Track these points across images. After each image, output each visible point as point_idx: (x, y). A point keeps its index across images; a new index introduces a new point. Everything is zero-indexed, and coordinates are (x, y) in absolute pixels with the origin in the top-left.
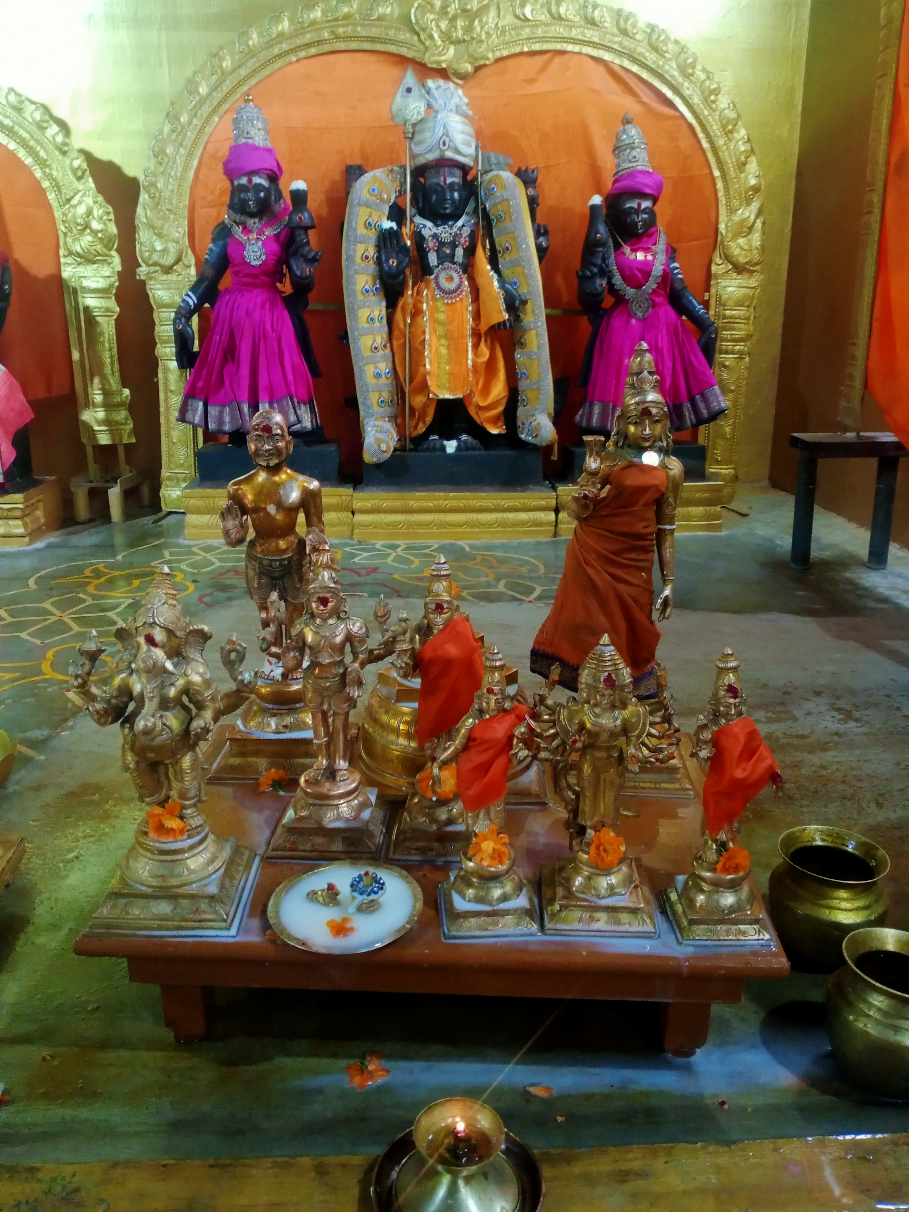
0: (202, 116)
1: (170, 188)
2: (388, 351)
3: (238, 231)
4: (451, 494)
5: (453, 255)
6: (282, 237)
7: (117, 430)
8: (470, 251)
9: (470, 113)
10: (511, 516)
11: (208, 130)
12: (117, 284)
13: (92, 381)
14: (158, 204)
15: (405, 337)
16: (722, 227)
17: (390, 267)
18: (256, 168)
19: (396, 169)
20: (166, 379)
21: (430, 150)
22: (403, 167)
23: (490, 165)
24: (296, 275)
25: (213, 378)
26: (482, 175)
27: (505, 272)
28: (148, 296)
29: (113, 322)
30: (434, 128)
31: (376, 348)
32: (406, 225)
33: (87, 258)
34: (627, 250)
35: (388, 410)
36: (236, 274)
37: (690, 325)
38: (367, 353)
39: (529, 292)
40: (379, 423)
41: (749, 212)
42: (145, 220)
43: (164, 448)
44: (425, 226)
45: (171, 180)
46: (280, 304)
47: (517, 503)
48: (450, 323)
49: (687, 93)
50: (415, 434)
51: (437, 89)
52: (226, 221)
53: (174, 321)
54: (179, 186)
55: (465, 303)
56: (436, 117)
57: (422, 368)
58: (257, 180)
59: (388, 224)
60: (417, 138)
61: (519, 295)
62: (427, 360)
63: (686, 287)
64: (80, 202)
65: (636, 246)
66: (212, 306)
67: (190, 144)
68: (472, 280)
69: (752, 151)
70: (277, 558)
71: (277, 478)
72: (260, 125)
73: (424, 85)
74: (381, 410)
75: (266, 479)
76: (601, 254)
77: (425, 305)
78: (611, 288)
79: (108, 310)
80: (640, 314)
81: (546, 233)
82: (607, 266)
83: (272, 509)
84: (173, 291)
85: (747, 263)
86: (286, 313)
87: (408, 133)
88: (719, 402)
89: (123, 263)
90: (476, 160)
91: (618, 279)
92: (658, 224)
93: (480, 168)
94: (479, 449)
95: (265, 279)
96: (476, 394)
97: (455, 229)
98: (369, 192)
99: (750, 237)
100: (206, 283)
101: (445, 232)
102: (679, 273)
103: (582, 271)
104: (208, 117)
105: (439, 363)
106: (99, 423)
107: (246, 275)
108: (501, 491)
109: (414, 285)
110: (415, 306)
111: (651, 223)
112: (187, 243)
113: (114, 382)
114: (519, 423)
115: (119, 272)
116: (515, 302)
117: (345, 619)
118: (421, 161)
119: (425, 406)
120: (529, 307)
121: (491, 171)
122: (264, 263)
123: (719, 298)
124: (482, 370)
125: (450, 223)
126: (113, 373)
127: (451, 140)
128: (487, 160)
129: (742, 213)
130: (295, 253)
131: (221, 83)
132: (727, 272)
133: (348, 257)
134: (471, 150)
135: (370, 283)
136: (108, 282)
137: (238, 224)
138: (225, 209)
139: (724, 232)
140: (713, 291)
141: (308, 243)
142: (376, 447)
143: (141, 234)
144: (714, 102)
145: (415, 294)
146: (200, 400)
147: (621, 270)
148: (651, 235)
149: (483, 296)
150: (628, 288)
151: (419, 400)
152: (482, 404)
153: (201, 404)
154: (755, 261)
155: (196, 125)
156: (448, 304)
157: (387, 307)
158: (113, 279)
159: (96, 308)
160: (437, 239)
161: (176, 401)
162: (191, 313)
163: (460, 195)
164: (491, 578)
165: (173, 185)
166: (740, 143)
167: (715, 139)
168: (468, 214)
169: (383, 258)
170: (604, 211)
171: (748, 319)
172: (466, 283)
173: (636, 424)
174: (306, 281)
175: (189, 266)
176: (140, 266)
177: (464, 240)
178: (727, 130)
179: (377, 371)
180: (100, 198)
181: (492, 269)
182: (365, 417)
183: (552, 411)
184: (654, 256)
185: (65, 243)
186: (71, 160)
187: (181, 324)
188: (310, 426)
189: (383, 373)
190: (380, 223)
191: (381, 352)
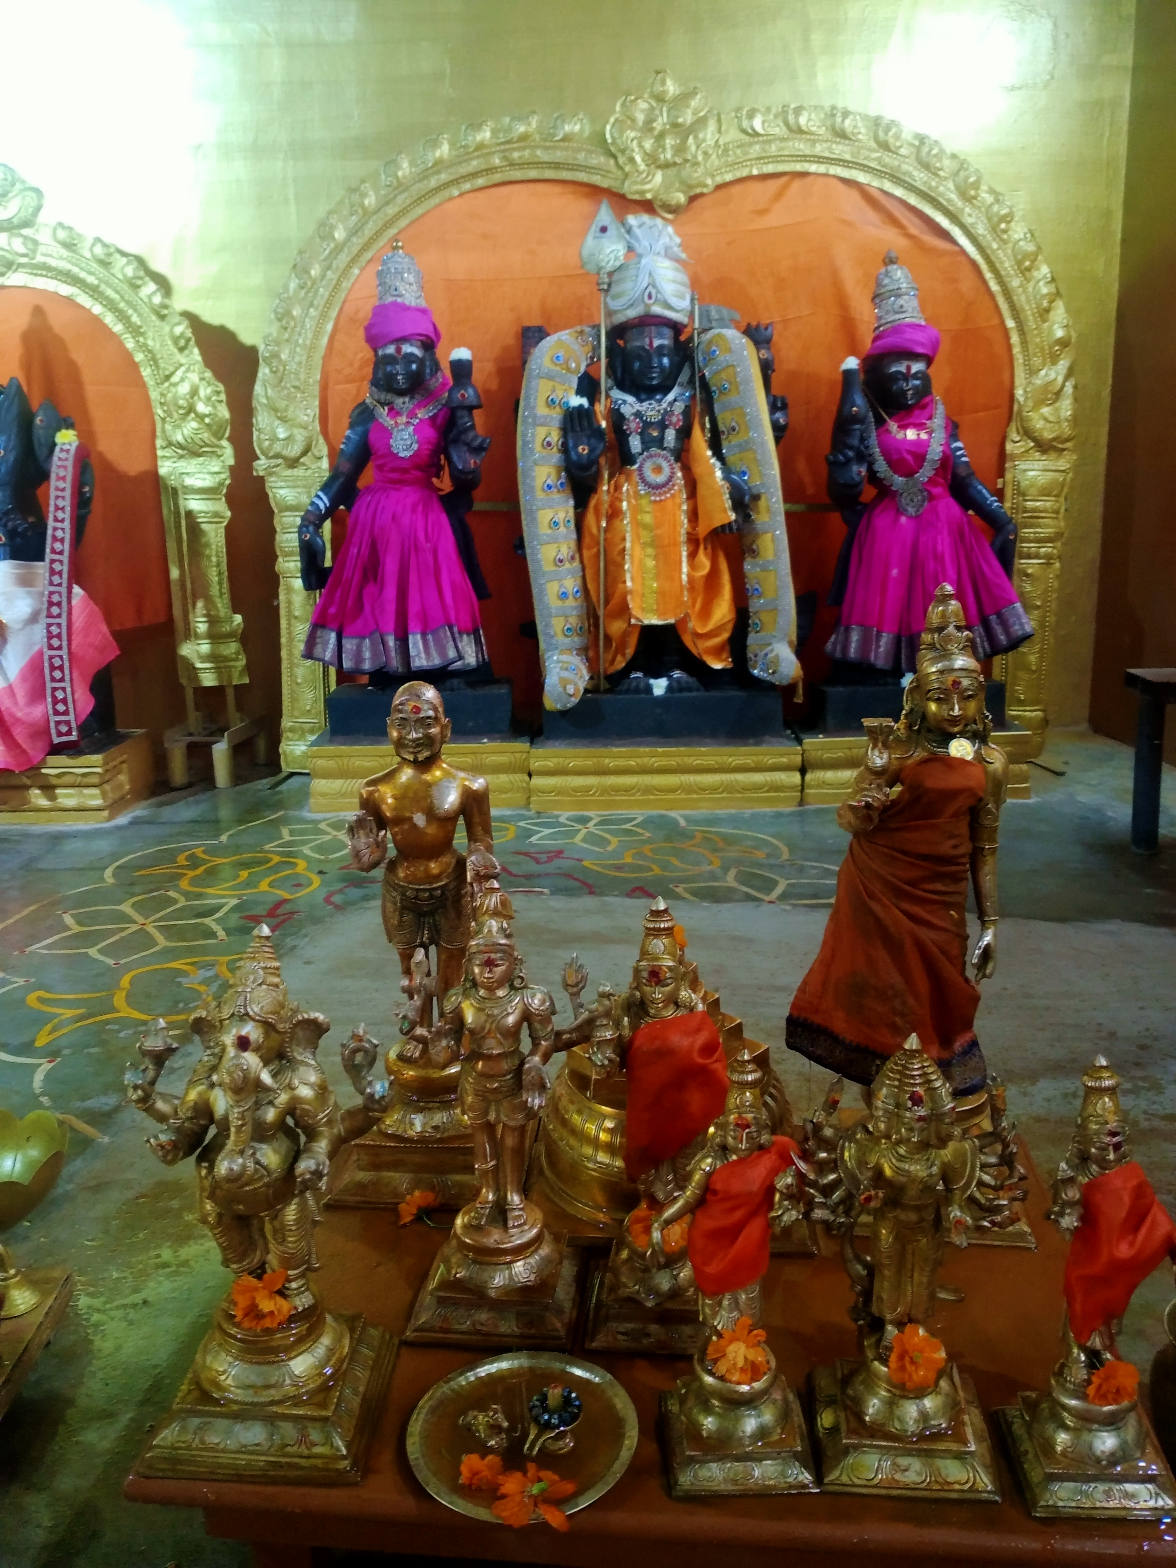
0: (338, 268)
1: (297, 359)
2: (576, 564)
3: (382, 413)
4: (660, 750)
5: (661, 439)
6: (439, 421)
7: (225, 667)
8: (685, 433)
9: (684, 256)
10: (741, 777)
11: (346, 285)
12: (228, 482)
13: (194, 606)
14: (281, 381)
15: (598, 544)
16: (1019, 393)
17: (579, 455)
18: (407, 333)
19: (587, 330)
20: (289, 603)
21: (632, 305)
22: (597, 327)
23: (710, 321)
24: (456, 467)
25: (350, 603)
26: (699, 334)
27: (731, 459)
28: (267, 495)
29: (223, 530)
30: (637, 276)
31: (561, 561)
32: (599, 401)
33: (191, 450)
34: (893, 426)
35: (577, 641)
36: (380, 468)
37: (978, 521)
38: (548, 567)
39: (763, 484)
40: (565, 657)
41: (1056, 373)
42: (265, 401)
43: (285, 691)
44: (625, 402)
45: (298, 349)
46: (436, 505)
47: (749, 761)
48: (658, 526)
49: (968, 220)
50: (612, 670)
51: (640, 226)
52: (368, 401)
53: (300, 528)
54: (309, 357)
55: (678, 500)
56: (639, 263)
57: (621, 586)
58: (407, 349)
59: (578, 401)
60: (615, 290)
61: (749, 488)
62: (628, 576)
63: (973, 474)
64: (182, 380)
65: (906, 422)
66: (349, 508)
67: (322, 303)
68: (687, 469)
69: (1058, 294)
70: (427, 887)
71: (428, 777)
72: (411, 278)
73: (623, 223)
74: (567, 640)
75: (414, 777)
76: (858, 433)
77: (625, 505)
78: (873, 476)
79: (216, 514)
80: (911, 511)
81: (784, 407)
82: (867, 447)
83: (420, 819)
84: (299, 490)
85: (1054, 439)
86: (444, 518)
87: (603, 283)
88: (1022, 625)
89: (237, 455)
90: (691, 316)
91: (881, 466)
92: (934, 391)
93: (697, 325)
94: (698, 690)
95: (416, 473)
96: (693, 618)
97: (664, 405)
98: (552, 360)
99: (1057, 405)
100: (341, 480)
101: (651, 409)
102: (963, 456)
103: (835, 456)
104: (345, 270)
105: (643, 578)
106: (204, 659)
107: (393, 470)
108: (726, 744)
109: (611, 477)
110: (612, 505)
111: (925, 390)
112: (318, 429)
113: (222, 606)
114: (750, 655)
115: (231, 467)
116: (742, 497)
117: (521, 989)
118: (619, 319)
119: (625, 634)
120: (762, 503)
121: (711, 329)
122: (416, 455)
123: (1017, 485)
124: (700, 586)
125: (658, 397)
126: (221, 594)
127: (658, 292)
128: (705, 315)
129: (1046, 375)
130: (456, 441)
131: (363, 225)
132: (1027, 451)
133: (525, 443)
134: (685, 304)
135: (553, 476)
136: (217, 480)
137: (383, 404)
138: (366, 385)
139: (1021, 399)
140: (1008, 476)
141: (473, 427)
142: (561, 689)
143: (259, 418)
144: (1005, 231)
145: (612, 490)
146: (332, 630)
147: (885, 453)
148: (924, 407)
149: (701, 490)
150: (896, 476)
151: (617, 627)
152: (700, 631)
153: (333, 636)
154: (1065, 436)
155: (331, 280)
156: (655, 502)
157: (576, 507)
158: (223, 476)
159: (201, 512)
160: (641, 418)
161: (301, 630)
162: (322, 519)
163: (671, 361)
164: (715, 867)
165: (301, 356)
166: (1041, 283)
167: (1007, 279)
168: (681, 385)
169: (571, 444)
170: (862, 376)
171: (1057, 512)
172: (679, 474)
173: (938, 700)
174: (470, 477)
175: (320, 458)
176: (258, 458)
177: (677, 418)
178: (1023, 268)
179: (563, 590)
180: (208, 374)
181: (714, 455)
182: (547, 650)
183: (794, 638)
184: (930, 434)
185: (164, 431)
186: (172, 326)
187: (309, 533)
188: (474, 662)
189: (570, 593)
190: (566, 399)
191: (567, 566)
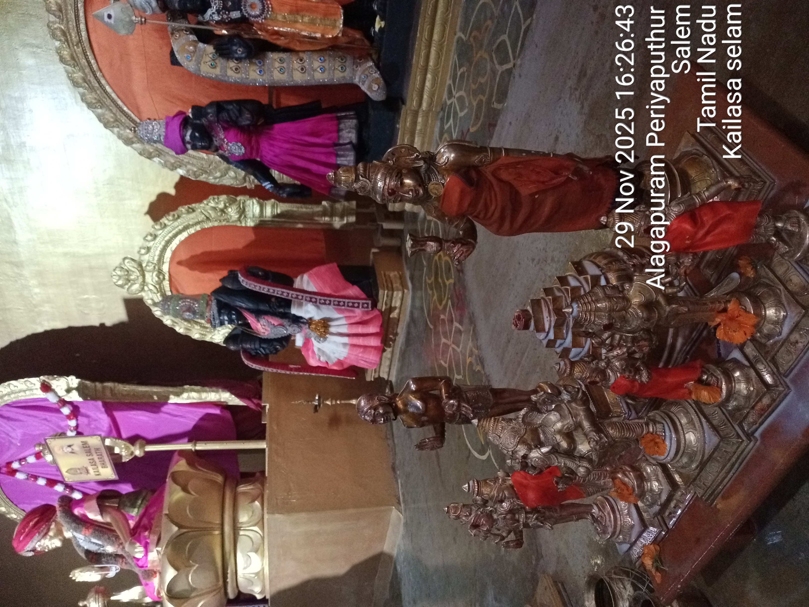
2: (305, 56)
7: (347, 211)
12: (257, 199)
13: (317, 220)
14: (206, 171)
17: (242, 53)
18: (180, 139)
21: (150, 5)
29: (281, 204)
31: (302, 69)
33: (242, 212)
35: (349, 63)
38: (305, 77)
42: (218, 180)
44: (211, 16)
57: (319, 39)
58: (188, 138)
62: (313, 35)
64: (208, 212)
74: (348, 70)
79: (273, 206)
87: (141, 21)
89: (244, 194)
95: (253, 140)
100: (256, 173)
105: (315, 25)
106: (342, 220)
107: (252, 152)
113: (317, 209)
115: (250, 197)
118: (158, 9)
119: (347, 36)
122: (243, 145)
126: (311, 208)
135: (255, 67)
136: (256, 203)
143: (226, 183)
145: (263, 33)
151: (343, 40)
157: (272, 52)
159: (272, 212)
160: (221, 10)
169: (236, 56)
179: (319, 68)
180: (205, 202)
185: (233, 222)
186: (183, 213)
187: (283, 194)
188: (355, 121)
189: (321, 64)
190: (211, 56)
191: (306, 64)
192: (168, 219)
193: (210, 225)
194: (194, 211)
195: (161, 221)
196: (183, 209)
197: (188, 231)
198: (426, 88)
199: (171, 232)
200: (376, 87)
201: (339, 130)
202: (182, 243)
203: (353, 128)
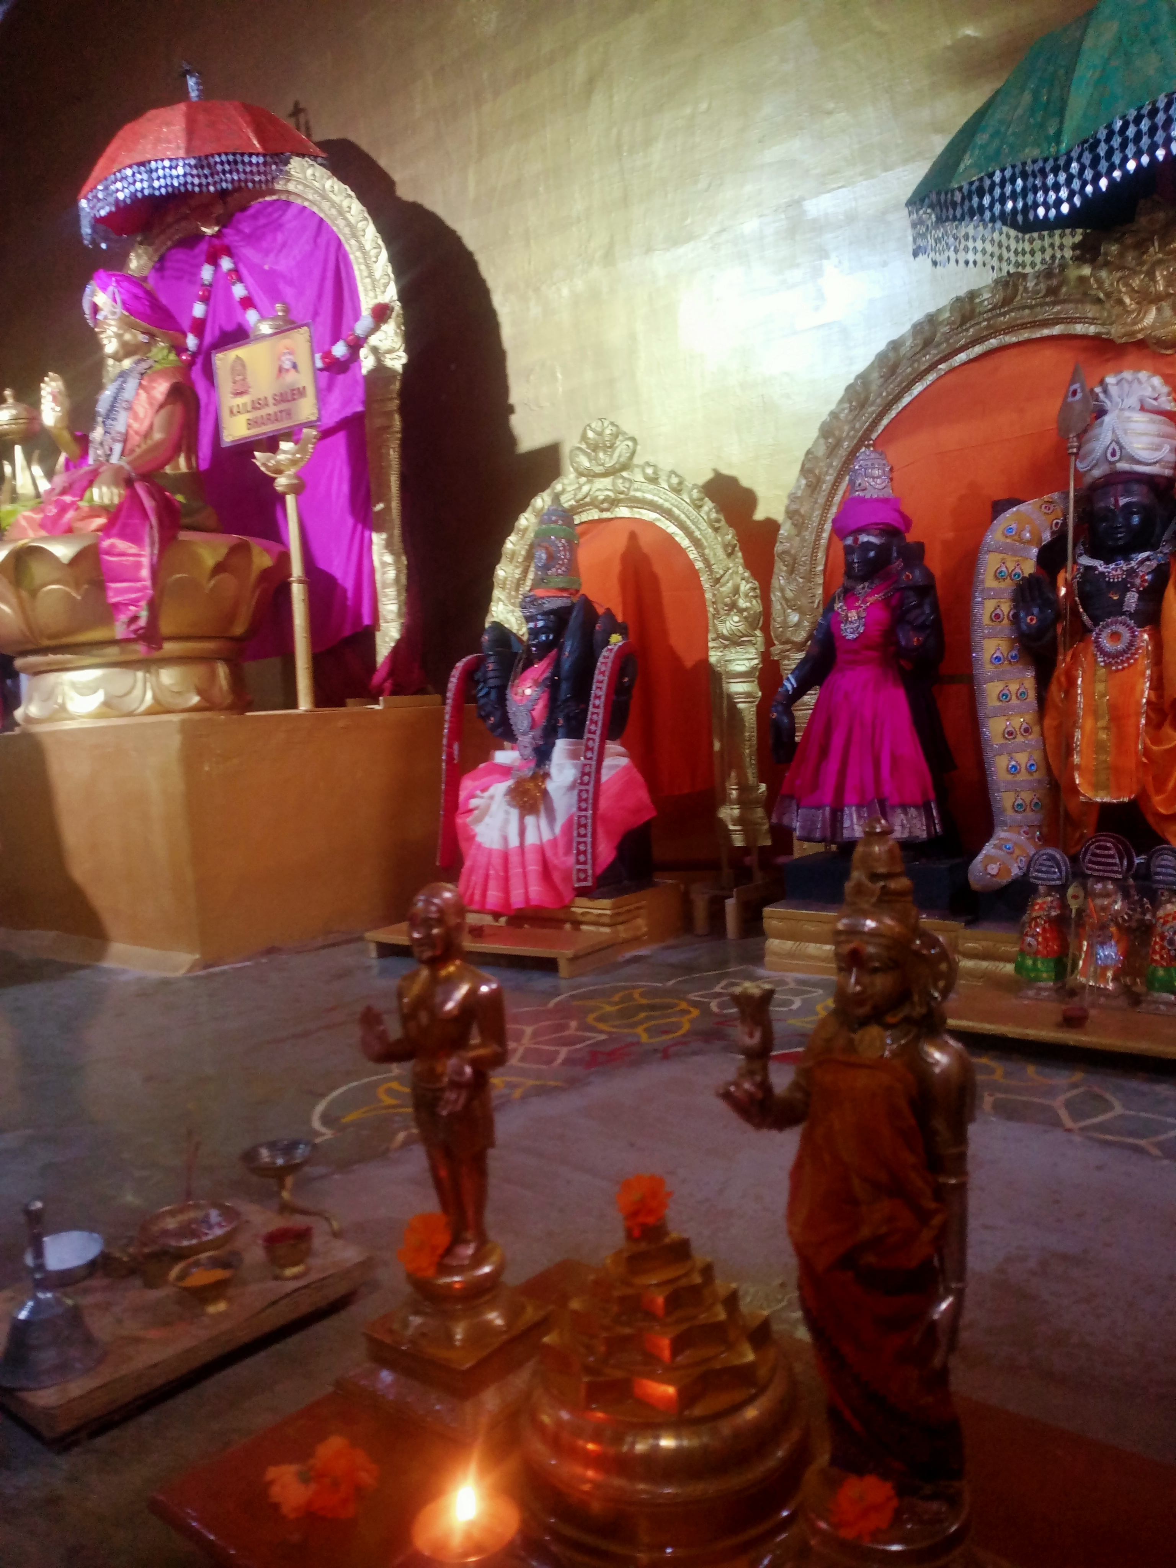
1: (805, 552)
2: (1034, 737)
5: (1120, 605)
6: (894, 602)
7: (752, 830)
9: (1169, 406)
12: (760, 666)
13: (730, 775)
17: (1028, 625)
19: (1055, 497)
21: (1097, 465)
22: (1065, 494)
29: (754, 709)
30: (1100, 436)
31: (1010, 734)
33: (734, 641)
35: (1030, 817)
36: (838, 650)
38: (998, 741)
42: (778, 592)
45: (805, 543)
51: (1117, 383)
55: (1141, 666)
56: (1103, 421)
57: (1071, 760)
58: (864, 538)
60: (1083, 451)
62: (1077, 751)
64: (729, 581)
67: (825, 498)
68: (1155, 633)
72: (876, 473)
74: (1019, 817)
77: (1080, 674)
79: (748, 695)
87: (1072, 447)
89: (765, 642)
95: (869, 653)
97: (1132, 565)
98: (1004, 533)
100: (810, 663)
101: (1117, 570)
105: (1095, 753)
106: (735, 822)
107: (846, 652)
113: (751, 775)
115: (761, 653)
119: (1082, 813)
124: (1164, 760)
126: (751, 765)
127: (1123, 448)
133: (974, 617)
135: (1003, 648)
136: (752, 665)
143: (774, 609)
145: (1068, 659)
149: (1166, 656)
152: (1164, 811)
157: (1038, 678)
158: (756, 661)
159: (737, 693)
162: (791, 699)
165: (807, 549)
169: (1022, 615)
172: (1145, 637)
177: (1144, 579)
179: (1013, 763)
180: (747, 574)
182: (997, 826)
185: (715, 626)
186: (723, 536)
187: (777, 712)
188: (924, 835)
189: (1023, 766)
190: (1018, 570)
191: (1020, 739)
192: (710, 510)
193: (706, 586)
194: (730, 555)
195: (707, 499)
196: (730, 536)
197: (693, 548)
198: (1001, 965)
199: (688, 518)
200: (994, 872)
201: (904, 807)
202: (670, 538)
203: (910, 832)
